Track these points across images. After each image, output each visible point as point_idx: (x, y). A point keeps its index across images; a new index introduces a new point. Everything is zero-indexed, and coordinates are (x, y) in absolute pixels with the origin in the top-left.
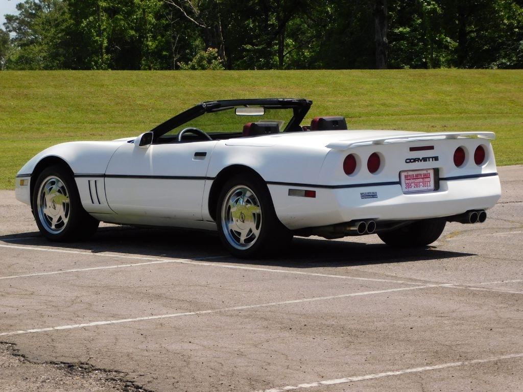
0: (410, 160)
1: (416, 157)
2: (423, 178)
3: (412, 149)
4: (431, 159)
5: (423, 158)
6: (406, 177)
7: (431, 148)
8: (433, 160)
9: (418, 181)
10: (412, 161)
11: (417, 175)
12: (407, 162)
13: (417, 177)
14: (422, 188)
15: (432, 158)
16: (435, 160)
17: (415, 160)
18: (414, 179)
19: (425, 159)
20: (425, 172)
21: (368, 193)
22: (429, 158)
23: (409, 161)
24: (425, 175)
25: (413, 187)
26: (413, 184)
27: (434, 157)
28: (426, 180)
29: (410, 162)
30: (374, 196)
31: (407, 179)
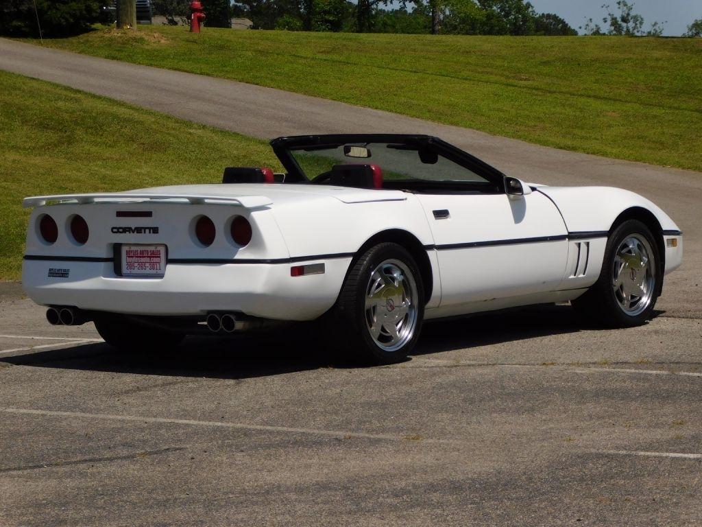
0: (118, 228)
1: (127, 226)
2: (150, 257)
3: (120, 214)
4: (147, 231)
5: (136, 228)
6: (128, 252)
7: (148, 214)
8: (150, 232)
9: (143, 260)
10: (121, 230)
11: (142, 252)
12: (114, 232)
13: (142, 255)
14: (148, 271)
15: (150, 228)
16: (153, 233)
17: (126, 230)
18: (138, 257)
19: (139, 230)
20: (152, 248)
21: (59, 270)
22: (145, 228)
23: (117, 230)
24: (153, 253)
25: (136, 269)
26: (136, 265)
27: (152, 228)
28: (155, 260)
29: (118, 232)
30: (63, 274)
31: (129, 257)
